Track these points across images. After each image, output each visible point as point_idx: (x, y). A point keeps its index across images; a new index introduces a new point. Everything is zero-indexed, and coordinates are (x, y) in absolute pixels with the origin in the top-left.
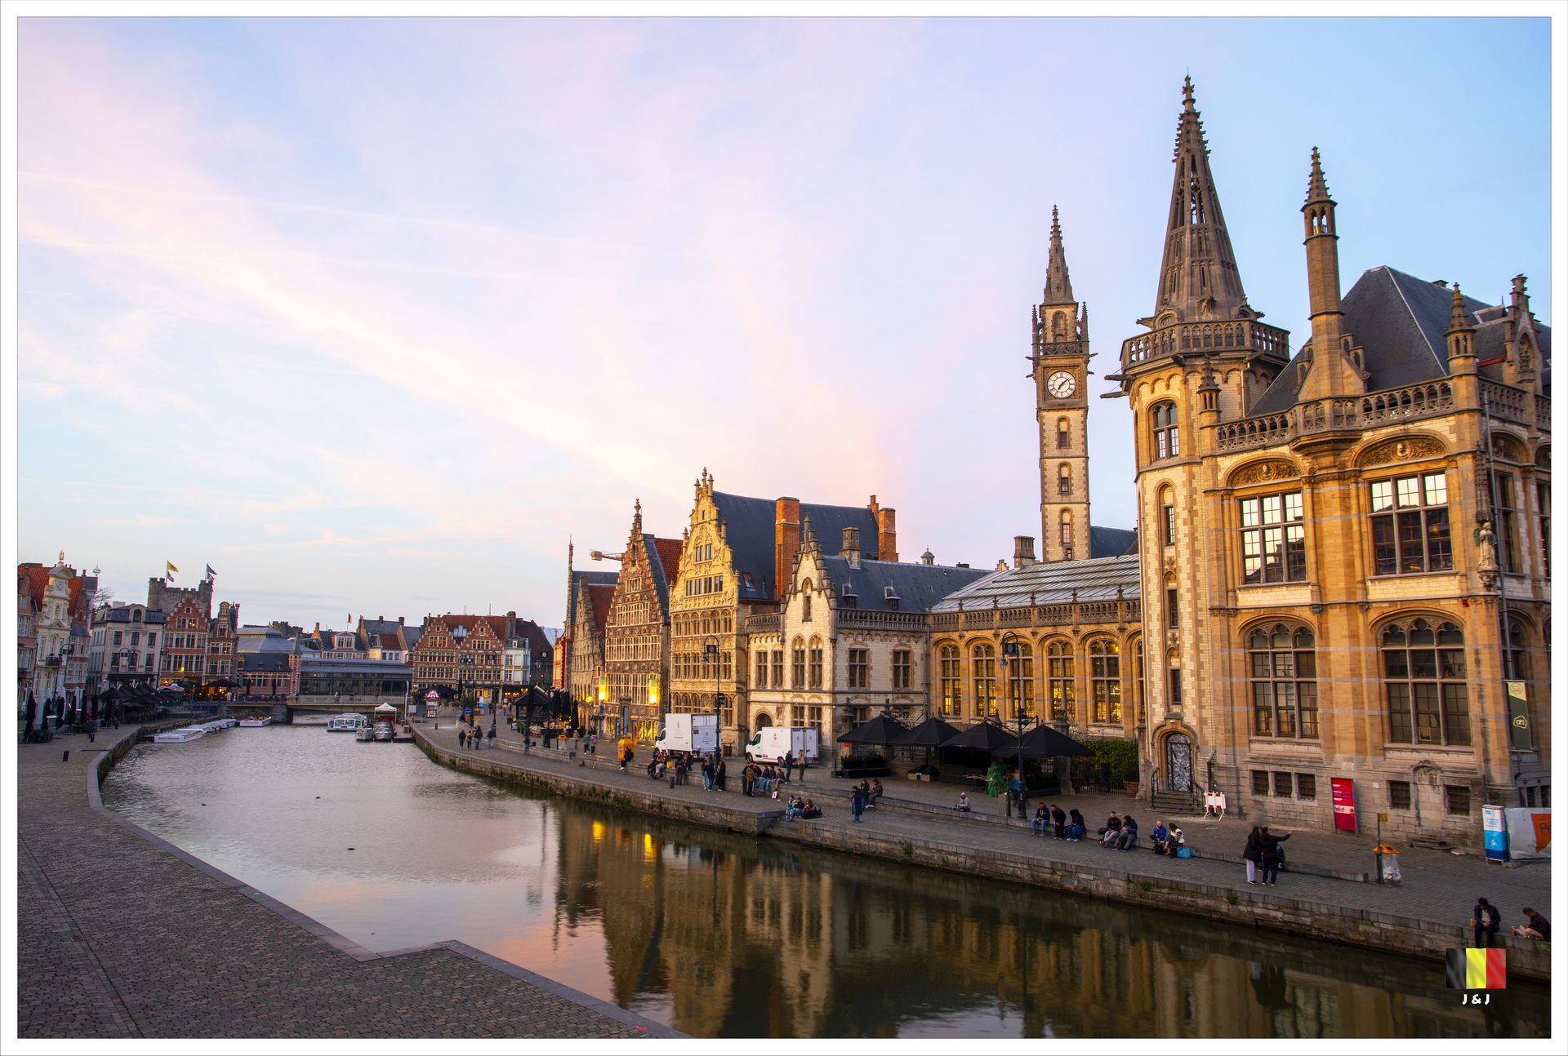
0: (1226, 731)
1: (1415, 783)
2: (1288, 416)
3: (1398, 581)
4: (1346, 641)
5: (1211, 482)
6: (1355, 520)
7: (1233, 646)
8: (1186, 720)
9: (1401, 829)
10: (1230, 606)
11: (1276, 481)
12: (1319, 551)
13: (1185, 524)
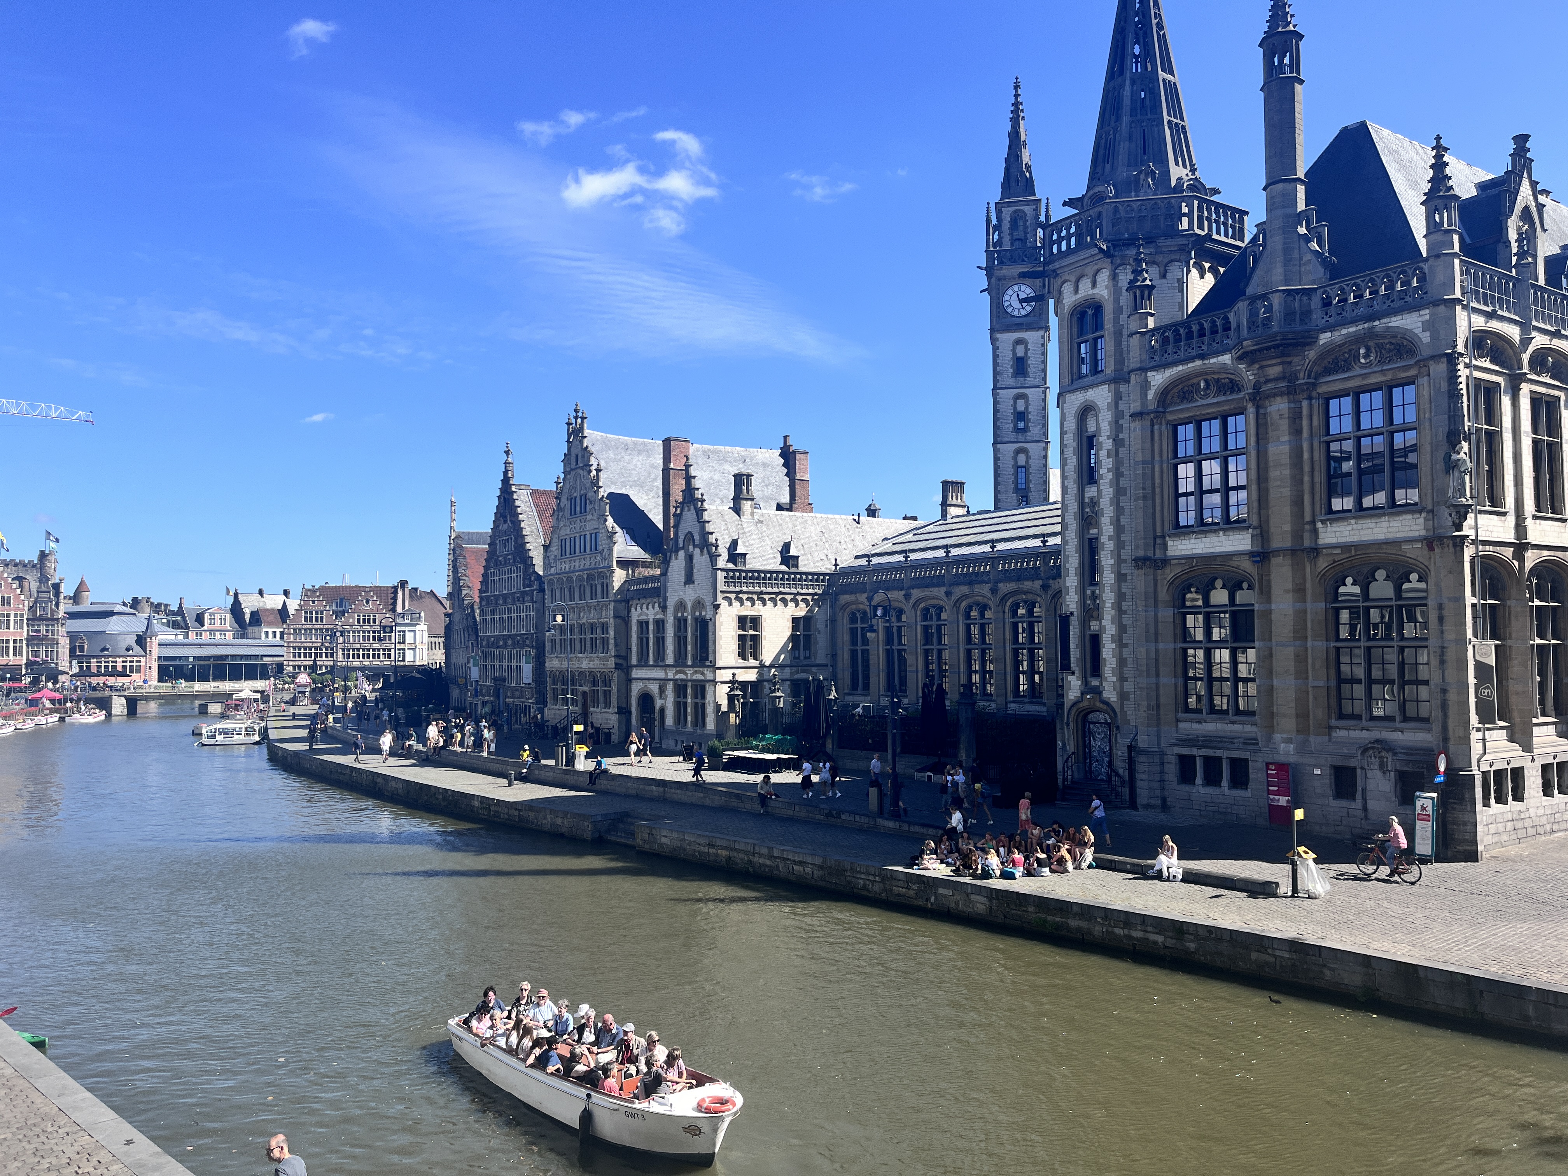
0: (1149, 707)
1: (1362, 768)
2: (1231, 316)
3: (1353, 521)
4: (1291, 595)
5: (1138, 404)
6: (1305, 446)
7: (1160, 604)
8: (1106, 695)
9: (1344, 823)
10: (1159, 554)
11: (1215, 400)
12: (1263, 485)
13: (1108, 457)
